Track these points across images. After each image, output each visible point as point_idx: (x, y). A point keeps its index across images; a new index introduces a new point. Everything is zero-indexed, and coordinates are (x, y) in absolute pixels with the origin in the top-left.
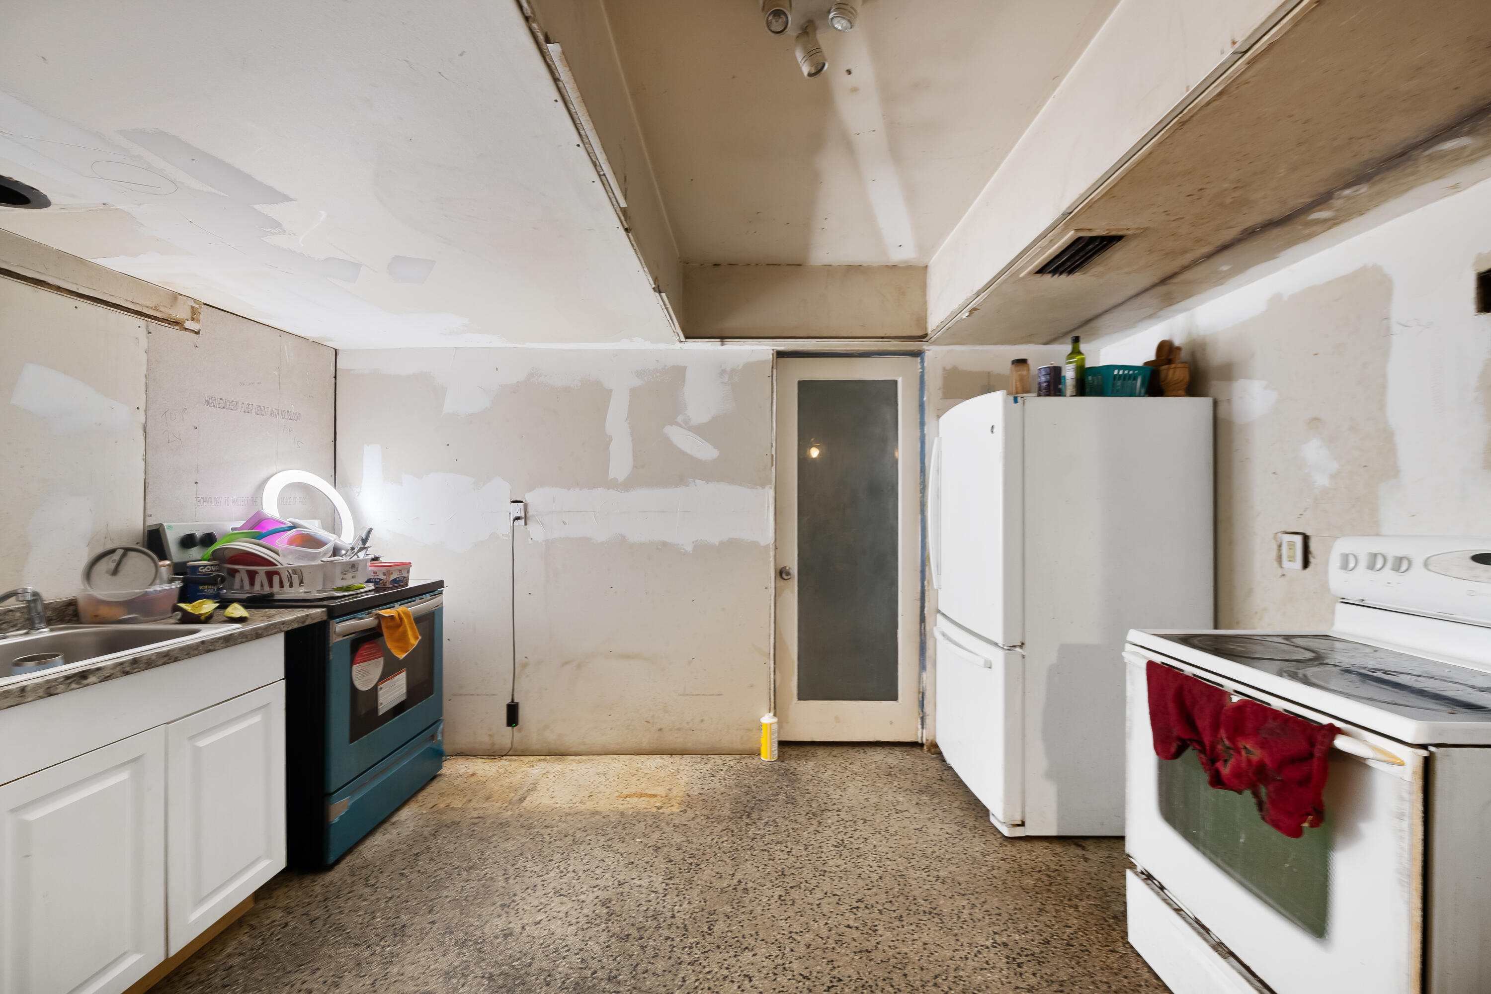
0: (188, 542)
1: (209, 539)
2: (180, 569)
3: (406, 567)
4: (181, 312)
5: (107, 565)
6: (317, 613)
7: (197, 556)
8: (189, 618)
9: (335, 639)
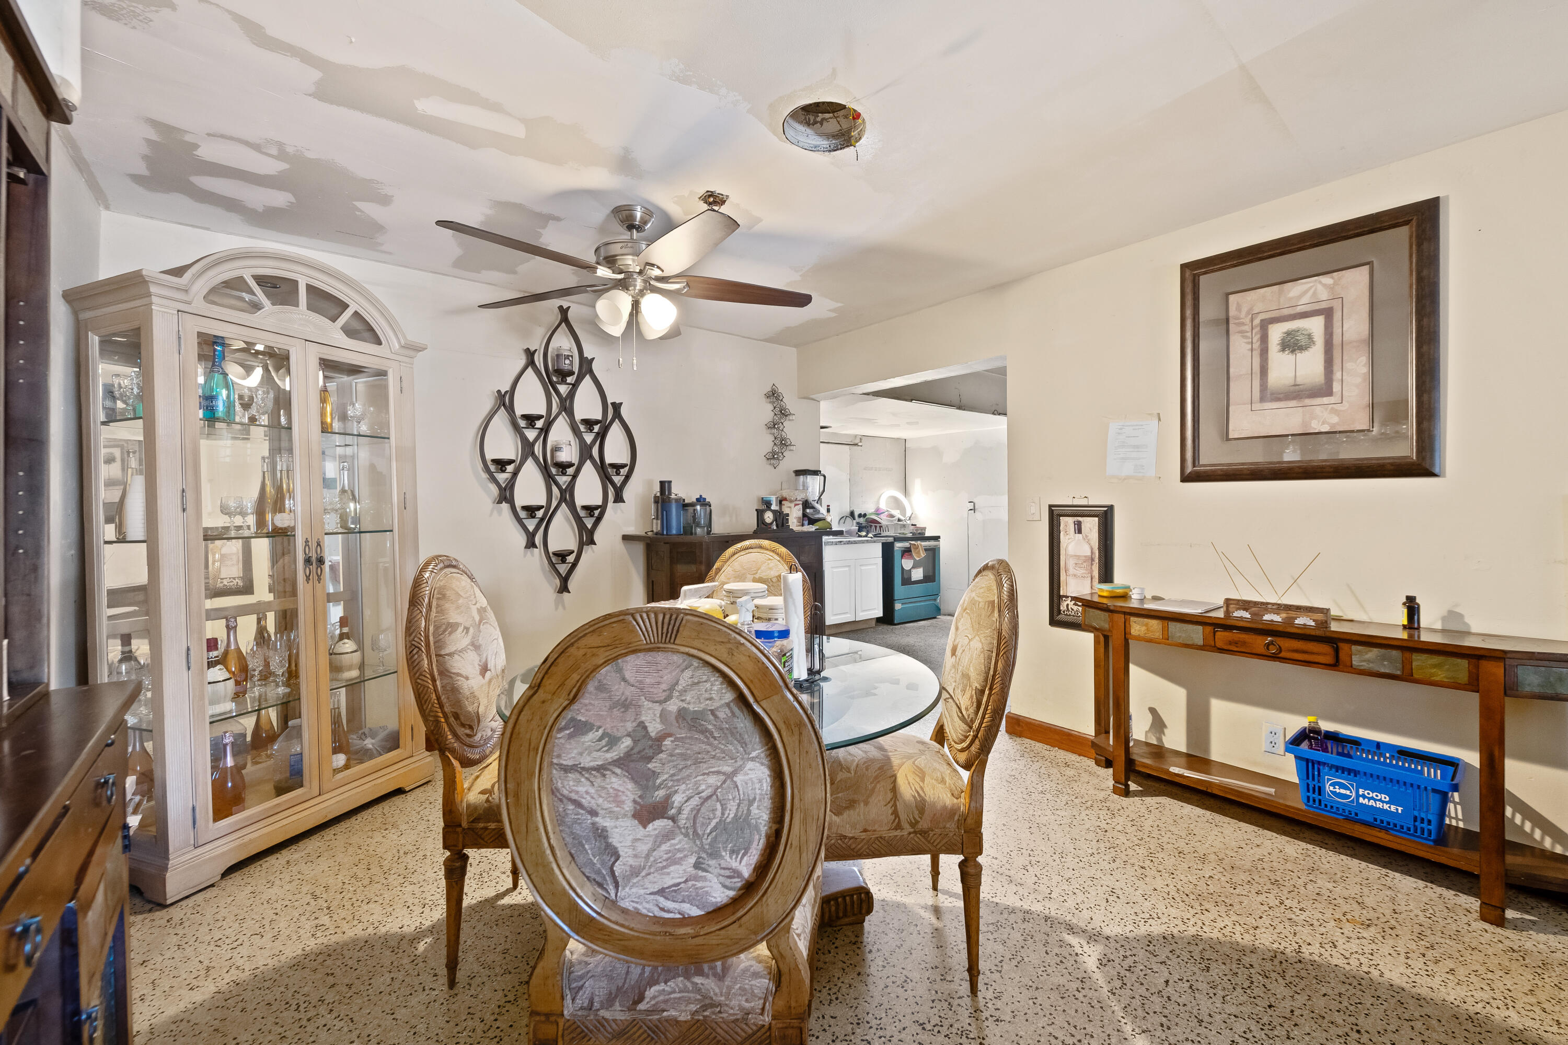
0: (860, 516)
1: (865, 515)
2: (858, 523)
3: (925, 529)
4: (857, 441)
5: (842, 521)
6: (891, 539)
7: (862, 520)
8: (860, 536)
9: (896, 549)
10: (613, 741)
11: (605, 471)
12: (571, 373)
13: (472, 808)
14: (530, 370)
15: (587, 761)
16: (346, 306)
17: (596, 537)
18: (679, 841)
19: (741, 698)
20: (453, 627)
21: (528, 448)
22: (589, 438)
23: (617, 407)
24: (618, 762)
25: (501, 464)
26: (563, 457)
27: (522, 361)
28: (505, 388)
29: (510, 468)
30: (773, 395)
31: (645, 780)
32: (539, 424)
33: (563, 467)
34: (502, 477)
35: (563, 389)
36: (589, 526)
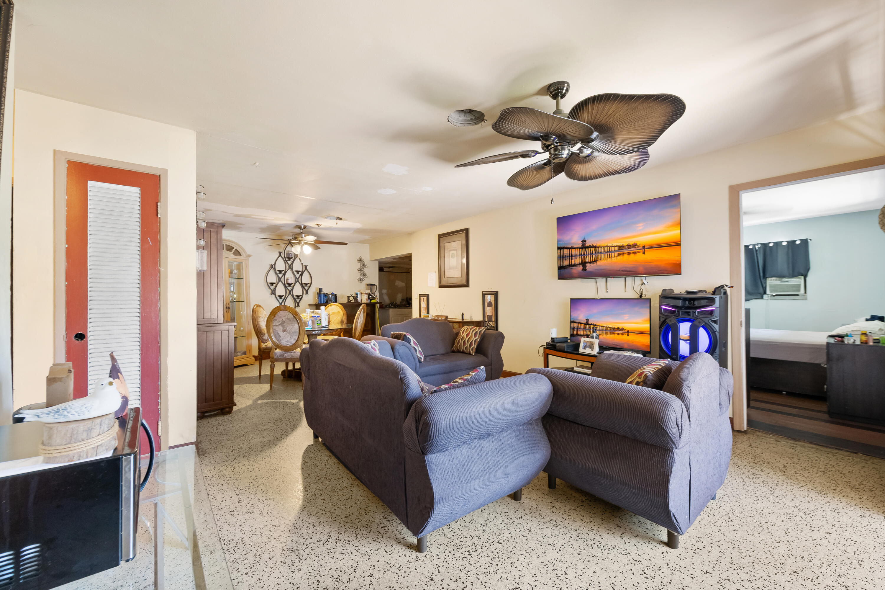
10: (279, 322)
11: (303, 285)
12: (292, 258)
13: (263, 348)
14: (280, 257)
15: (276, 324)
16: (233, 248)
17: (300, 305)
18: (288, 334)
19: (294, 316)
20: (260, 317)
21: (280, 279)
22: (298, 276)
23: (306, 267)
24: (280, 324)
25: (272, 284)
26: (290, 282)
27: (278, 255)
28: (273, 263)
29: (274, 285)
30: (360, 260)
31: (283, 327)
32: (283, 272)
33: (290, 284)
34: (272, 288)
35: (289, 262)
36: (298, 301)
